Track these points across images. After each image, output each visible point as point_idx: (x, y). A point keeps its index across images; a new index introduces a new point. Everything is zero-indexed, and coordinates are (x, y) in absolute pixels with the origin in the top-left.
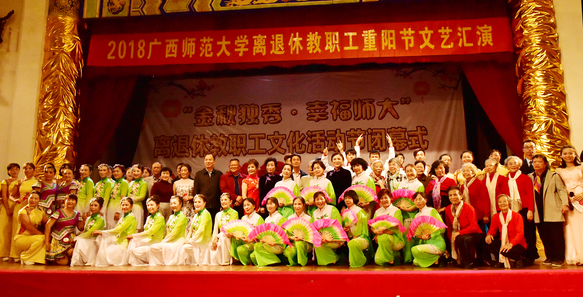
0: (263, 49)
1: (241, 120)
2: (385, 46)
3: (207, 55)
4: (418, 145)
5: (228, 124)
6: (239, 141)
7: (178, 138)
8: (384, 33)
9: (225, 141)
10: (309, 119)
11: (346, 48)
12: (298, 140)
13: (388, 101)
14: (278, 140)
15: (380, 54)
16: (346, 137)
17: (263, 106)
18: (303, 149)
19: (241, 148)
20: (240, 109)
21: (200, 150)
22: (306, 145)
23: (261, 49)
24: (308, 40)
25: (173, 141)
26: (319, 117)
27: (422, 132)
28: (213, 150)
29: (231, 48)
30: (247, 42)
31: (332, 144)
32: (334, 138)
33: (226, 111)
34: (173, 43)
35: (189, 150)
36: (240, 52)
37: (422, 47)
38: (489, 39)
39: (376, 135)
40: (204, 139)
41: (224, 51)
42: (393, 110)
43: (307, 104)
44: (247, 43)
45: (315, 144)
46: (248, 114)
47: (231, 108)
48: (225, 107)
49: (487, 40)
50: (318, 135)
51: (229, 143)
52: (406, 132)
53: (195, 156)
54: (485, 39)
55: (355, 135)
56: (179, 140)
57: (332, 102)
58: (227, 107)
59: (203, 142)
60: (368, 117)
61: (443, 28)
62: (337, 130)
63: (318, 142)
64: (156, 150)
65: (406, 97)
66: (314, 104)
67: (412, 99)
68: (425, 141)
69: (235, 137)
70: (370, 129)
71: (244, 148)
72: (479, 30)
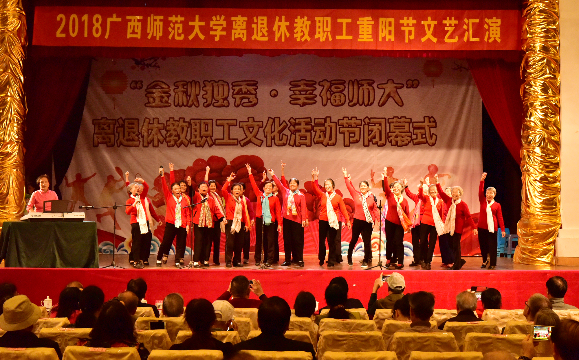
0: (243, 34)
1: (205, 101)
2: (383, 36)
3: (177, 38)
4: (424, 140)
5: (189, 105)
6: (203, 128)
8: (382, 22)
9: (186, 128)
10: (292, 102)
11: (338, 37)
12: (278, 129)
13: (391, 83)
14: (253, 128)
15: (376, 46)
16: (338, 127)
17: (234, 84)
18: (284, 141)
19: (206, 137)
20: (205, 86)
21: (153, 138)
22: (287, 136)
23: (241, 34)
24: (295, 25)
25: (118, 126)
26: (306, 101)
27: (430, 124)
28: (170, 138)
29: (205, 30)
30: (224, 23)
31: (320, 134)
32: (323, 128)
33: (187, 89)
34: (136, 21)
35: (139, 138)
36: (216, 36)
37: (423, 40)
38: (497, 34)
39: (375, 125)
40: (159, 123)
41: (197, 34)
42: (397, 96)
43: (290, 84)
44: (225, 26)
45: (299, 135)
46: (215, 94)
47: (193, 85)
48: (186, 83)
49: (495, 36)
50: (303, 124)
51: (191, 130)
52: (411, 123)
53: (147, 145)
54: (493, 34)
55: (349, 125)
56: (126, 124)
57: (322, 82)
58: (188, 83)
59: (157, 127)
60: (366, 103)
61: (448, 18)
62: (327, 118)
63: (303, 132)
64: (95, 136)
65: (413, 79)
66: (299, 83)
67: (420, 82)
68: (433, 135)
69: (199, 123)
70: (367, 119)
71: (209, 137)
72: (487, 23)
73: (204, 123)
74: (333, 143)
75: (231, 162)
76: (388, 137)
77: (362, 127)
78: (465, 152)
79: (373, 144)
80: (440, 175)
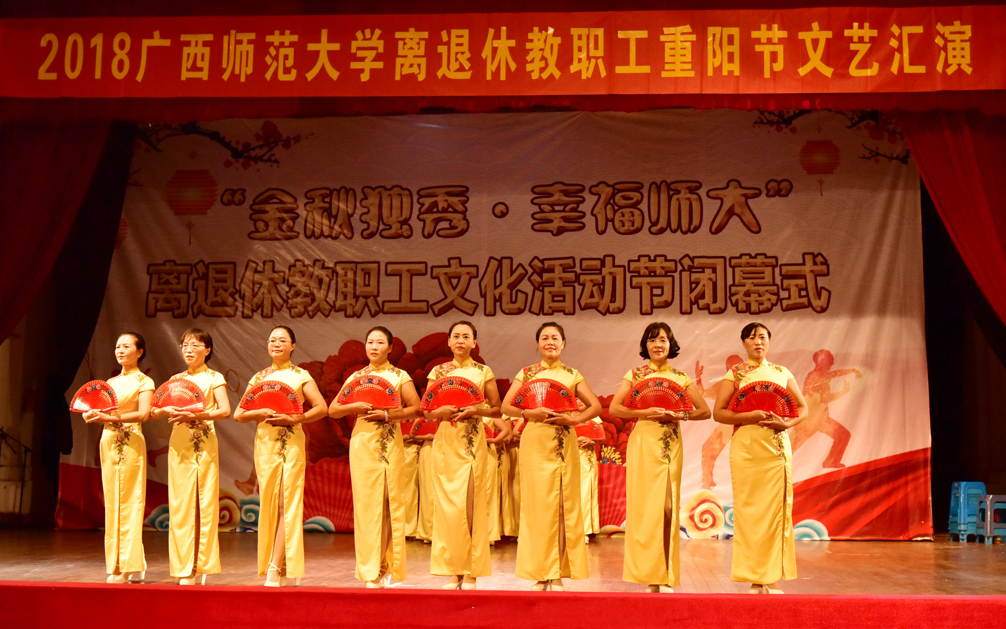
0: (419, 65)
1: (365, 226)
2: (715, 66)
3: (282, 77)
4: (805, 300)
5: (334, 235)
6: (360, 280)
7: (207, 266)
8: (714, 35)
9: (326, 279)
10: (536, 227)
11: (619, 70)
12: (508, 280)
13: (736, 188)
14: (459, 278)
15: (702, 87)
16: (628, 275)
17: (422, 193)
18: (520, 304)
19: (366, 297)
20: (366, 198)
21: (263, 301)
22: (527, 294)
23: (415, 66)
24: (529, 46)
25: (196, 276)
26: (563, 224)
27: (815, 268)
28: (295, 300)
29: (341, 59)
30: (380, 45)
31: (592, 291)
32: (598, 278)
33: (330, 203)
34: (200, 44)
35: (235, 300)
36: (362, 71)
37: (803, 71)
38: (963, 57)
39: (703, 272)
40: (274, 271)
41: (323, 68)
42: (748, 211)
43: (533, 191)
44: (381, 50)
45: (550, 292)
46: (385, 213)
47: (342, 195)
48: (328, 192)
49: (958, 60)
50: (558, 270)
51: (337, 284)
52: (776, 266)
53: (250, 314)
54: (954, 57)
55: (650, 272)
56: (212, 274)
57: (596, 186)
58: (331, 191)
59: (271, 279)
60: (685, 227)
61: (856, 25)
62: (607, 259)
63: (558, 287)
64: (151, 296)
65: (779, 179)
66: (549, 189)
67: (794, 183)
68: (823, 291)
69: (352, 269)
70: (687, 258)
71: (372, 297)
72: (942, 33)
73: (362, 270)
74: (618, 308)
75: (414, 347)
76: (729, 295)
77: (677, 275)
78: (890, 323)
79: (699, 309)
80: (839, 371)
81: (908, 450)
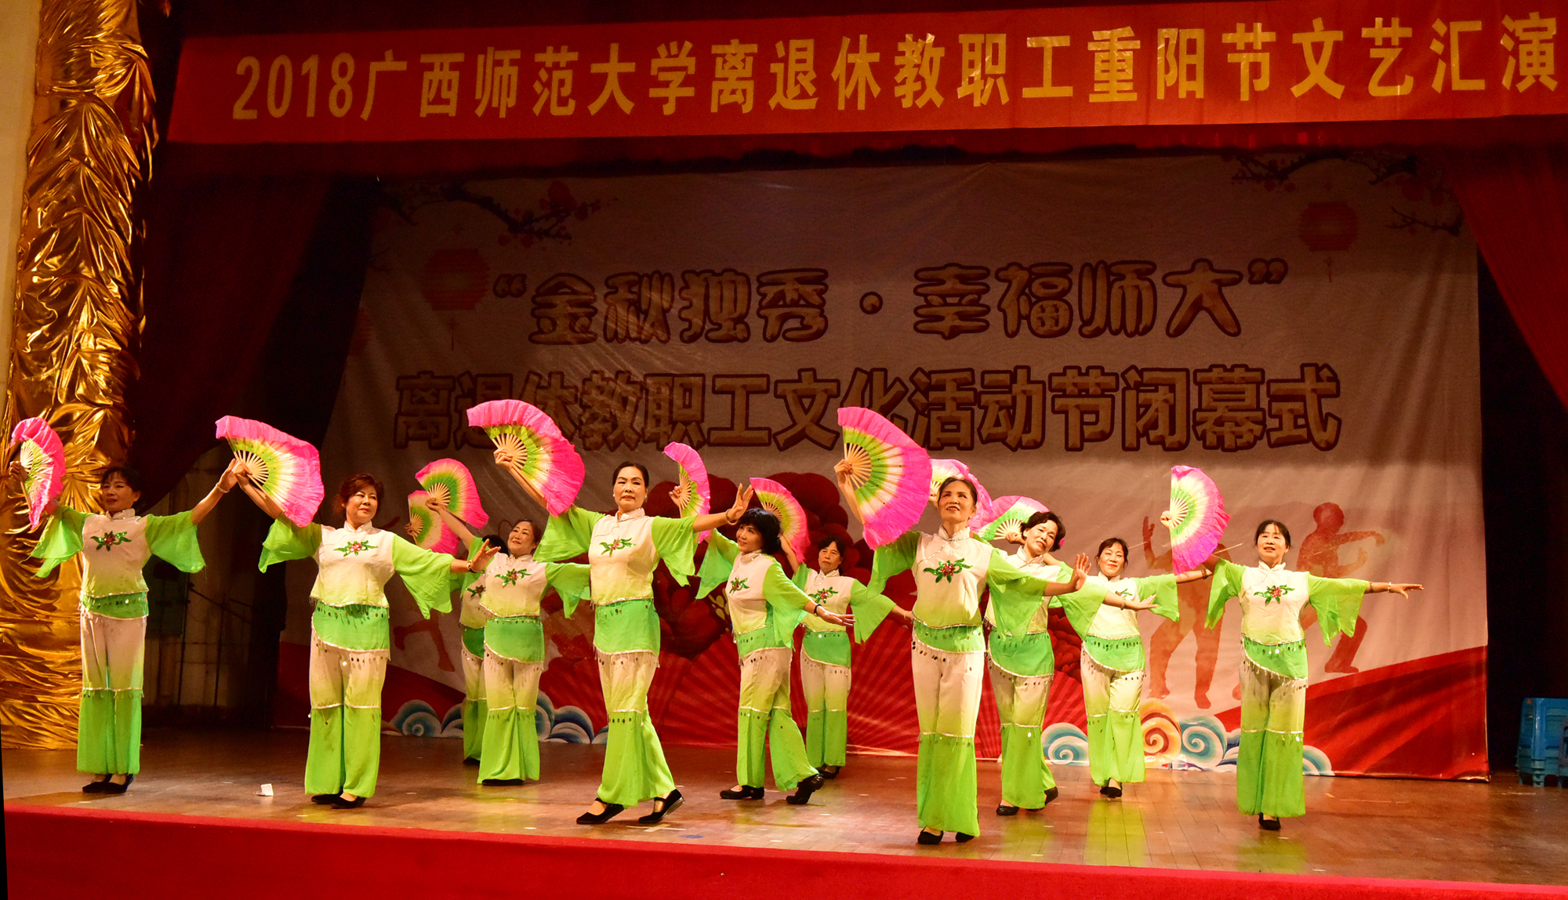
0: (744, 92)
1: (686, 325)
2: (1169, 85)
3: (556, 111)
4: (1303, 432)
5: (643, 337)
6: (678, 402)
7: (474, 380)
8: (1167, 41)
9: (633, 399)
10: (920, 326)
11: (1028, 93)
12: (879, 400)
13: (1204, 270)
14: (813, 397)
15: (1147, 116)
16: (1049, 395)
17: (764, 279)
19: (686, 423)
20: (687, 286)
22: (905, 421)
23: (739, 93)
24: (898, 60)
25: (461, 394)
26: (958, 322)
27: (1321, 386)
28: (591, 426)
29: (634, 85)
30: (691, 64)
31: (998, 417)
32: (1007, 398)
33: (639, 295)
34: (446, 67)
36: (665, 100)
37: (1298, 90)
39: (1156, 390)
40: (563, 387)
41: (612, 99)
42: (1221, 304)
43: (917, 277)
44: (692, 70)
45: (939, 418)
46: (713, 307)
47: (656, 283)
48: (635, 278)
49: (1535, 70)
50: (950, 387)
51: (646, 406)
52: (1262, 382)
54: (1530, 65)
55: (1080, 391)
56: (480, 389)
57: (1006, 269)
58: (641, 277)
59: (559, 397)
60: (1130, 327)
61: (1379, 21)
62: (1019, 371)
63: (950, 411)
64: (401, 419)
65: (1268, 258)
66: (942, 274)
67: (1290, 264)
68: (1330, 418)
69: (667, 384)
70: (1133, 371)
71: (694, 423)
72: (1511, 30)
73: (682, 385)
74: (1034, 442)
76: (1193, 423)
77: (1118, 395)
78: (1427, 473)
79: (1150, 443)
80: (1351, 533)
81: (1452, 649)
